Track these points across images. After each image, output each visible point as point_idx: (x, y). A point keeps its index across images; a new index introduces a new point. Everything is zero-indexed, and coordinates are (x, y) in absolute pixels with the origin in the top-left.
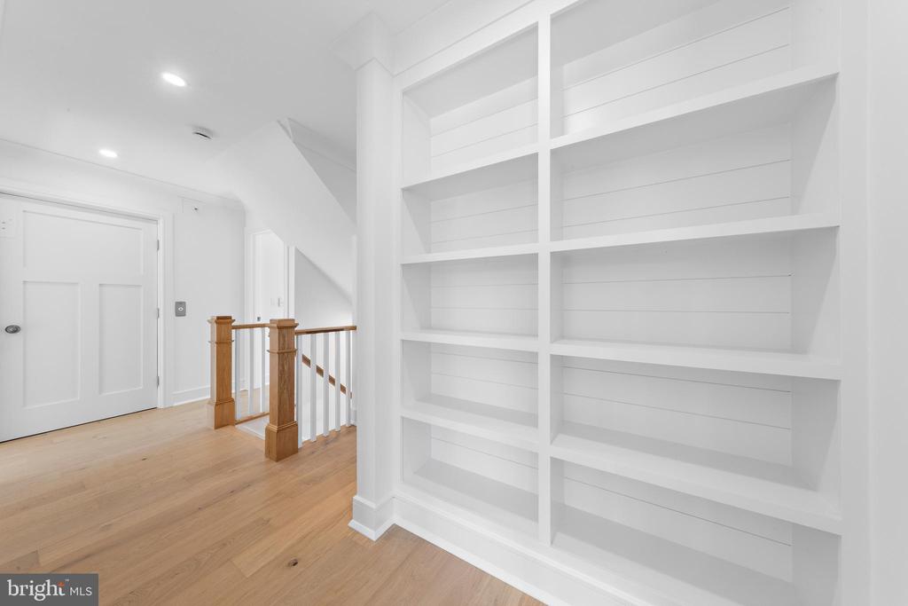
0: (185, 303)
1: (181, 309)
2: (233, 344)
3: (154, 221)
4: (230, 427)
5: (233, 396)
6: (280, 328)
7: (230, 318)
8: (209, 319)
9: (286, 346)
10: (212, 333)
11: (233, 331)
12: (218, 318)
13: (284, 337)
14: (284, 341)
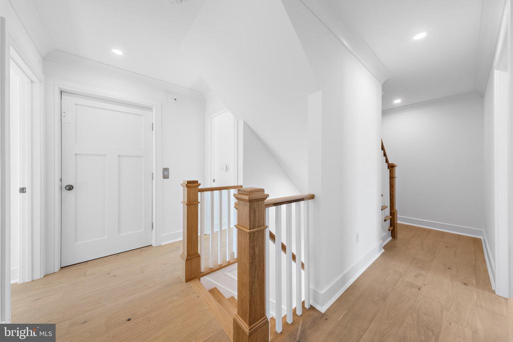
0: (168, 169)
1: (166, 173)
2: (199, 205)
3: (150, 109)
4: (197, 281)
5: (199, 252)
6: (251, 201)
7: (196, 182)
8: (182, 183)
9: (257, 224)
10: (184, 195)
11: (199, 193)
12: (189, 182)
13: (255, 212)
14: (255, 216)
